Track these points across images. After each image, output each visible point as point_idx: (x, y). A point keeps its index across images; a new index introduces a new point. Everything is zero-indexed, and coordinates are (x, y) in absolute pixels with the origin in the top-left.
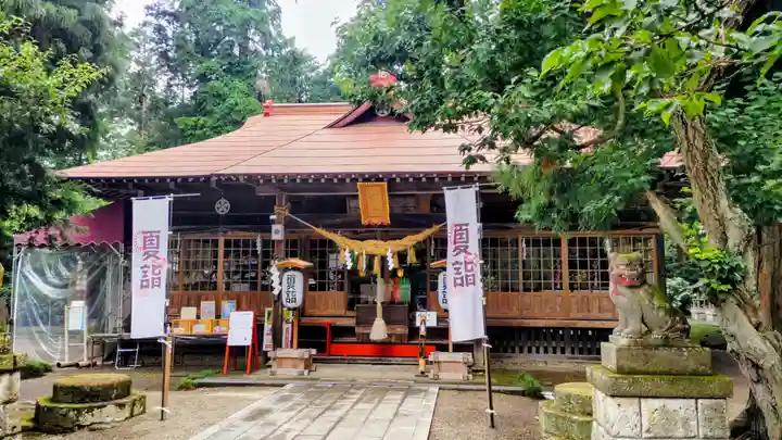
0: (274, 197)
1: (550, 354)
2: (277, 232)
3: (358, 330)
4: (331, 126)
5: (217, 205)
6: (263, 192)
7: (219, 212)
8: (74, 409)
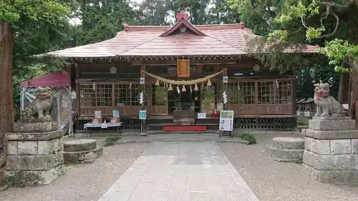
0: (140, 66)
1: (250, 128)
2: (142, 80)
3: (175, 121)
4: (161, 36)
5: (111, 70)
6: (135, 64)
7: (112, 73)
8: (77, 154)
